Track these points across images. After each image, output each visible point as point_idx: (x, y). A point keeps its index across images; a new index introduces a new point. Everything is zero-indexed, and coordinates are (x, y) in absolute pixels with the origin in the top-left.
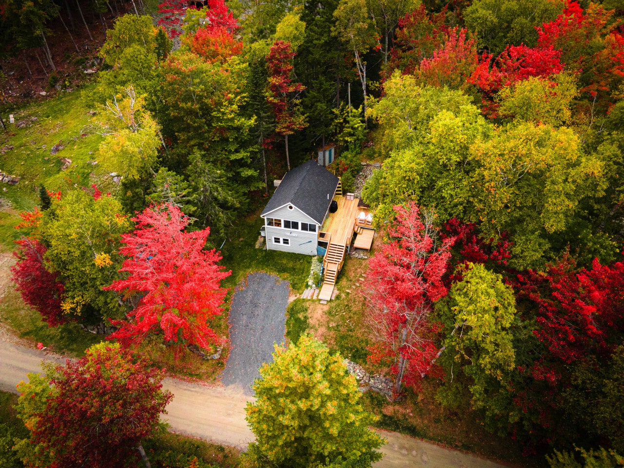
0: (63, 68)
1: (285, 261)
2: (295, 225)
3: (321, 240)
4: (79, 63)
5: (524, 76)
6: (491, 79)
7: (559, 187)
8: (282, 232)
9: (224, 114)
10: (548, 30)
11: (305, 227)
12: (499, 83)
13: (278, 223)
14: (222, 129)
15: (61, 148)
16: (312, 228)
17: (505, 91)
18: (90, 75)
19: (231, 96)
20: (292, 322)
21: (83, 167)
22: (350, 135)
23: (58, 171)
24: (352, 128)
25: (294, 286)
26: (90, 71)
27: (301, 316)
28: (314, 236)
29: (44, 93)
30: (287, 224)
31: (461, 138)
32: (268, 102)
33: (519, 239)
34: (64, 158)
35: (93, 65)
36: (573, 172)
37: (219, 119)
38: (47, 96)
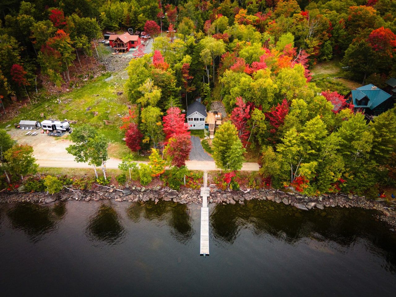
0: (74, 79)
1: (195, 132)
2: (198, 119)
3: (206, 123)
4: (80, 77)
5: (259, 69)
6: (251, 70)
7: (270, 91)
8: (194, 122)
9: (171, 86)
10: (262, 58)
11: (201, 119)
12: (253, 71)
13: (192, 119)
14: (170, 91)
15: (90, 109)
16: (203, 120)
17: (254, 73)
18: (86, 81)
19: (173, 81)
20: (204, 145)
21: (104, 114)
22: (206, 93)
23: (93, 117)
24: (207, 90)
25: (201, 137)
26: (85, 80)
27: (206, 143)
28: (204, 122)
29: (68, 90)
30: (195, 119)
31: (248, 83)
32: (183, 82)
33: (264, 105)
34: (94, 112)
35: (86, 77)
36: (272, 87)
37: (169, 88)
38: (69, 91)
